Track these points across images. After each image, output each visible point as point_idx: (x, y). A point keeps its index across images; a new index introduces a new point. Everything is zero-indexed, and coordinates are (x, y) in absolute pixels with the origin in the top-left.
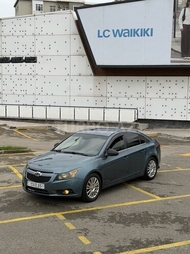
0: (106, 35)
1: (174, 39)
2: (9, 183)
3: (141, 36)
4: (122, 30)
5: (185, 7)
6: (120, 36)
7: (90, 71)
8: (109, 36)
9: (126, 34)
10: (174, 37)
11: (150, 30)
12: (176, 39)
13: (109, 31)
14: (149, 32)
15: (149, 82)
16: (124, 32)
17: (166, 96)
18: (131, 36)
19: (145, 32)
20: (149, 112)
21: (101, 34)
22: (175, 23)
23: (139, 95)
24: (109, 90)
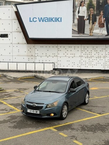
0: (34, 20)
1: (74, 24)
2: (7, 110)
3: (55, 21)
4: (44, 18)
5: (79, 6)
6: (43, 21)
7: (25, 41)
8: (36, 21)
9: (46, 20)
10: (74, 23)
11: (60, 19)
12: (75, 24)
13: (36, 18)
14: (59, 20)
15: (60, 48)
16: (45, 19)
17: (69, 55)
18: (49, 21)
19: (57, 20)
20: (59, 64)
21: (32, 20)
22: (74, 15)
23: (54, 55)
24: (36, 52)
